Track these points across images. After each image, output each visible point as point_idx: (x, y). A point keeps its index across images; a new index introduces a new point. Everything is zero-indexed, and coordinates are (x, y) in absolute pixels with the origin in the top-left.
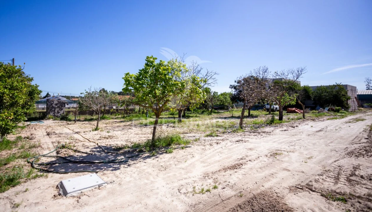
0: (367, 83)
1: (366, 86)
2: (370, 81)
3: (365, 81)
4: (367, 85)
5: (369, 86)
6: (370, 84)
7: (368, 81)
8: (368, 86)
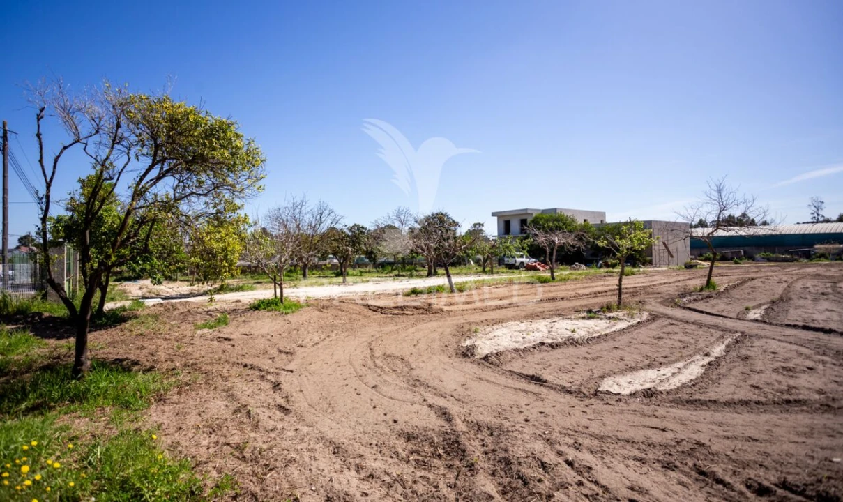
0: (815, 209)
1: (812, 216)
2: (820, 204)
3: (809, 205)
4: (813, 214)
5: (818, 215)
6: (820, 210)
7: (815, 204)
8: (816, 215)
